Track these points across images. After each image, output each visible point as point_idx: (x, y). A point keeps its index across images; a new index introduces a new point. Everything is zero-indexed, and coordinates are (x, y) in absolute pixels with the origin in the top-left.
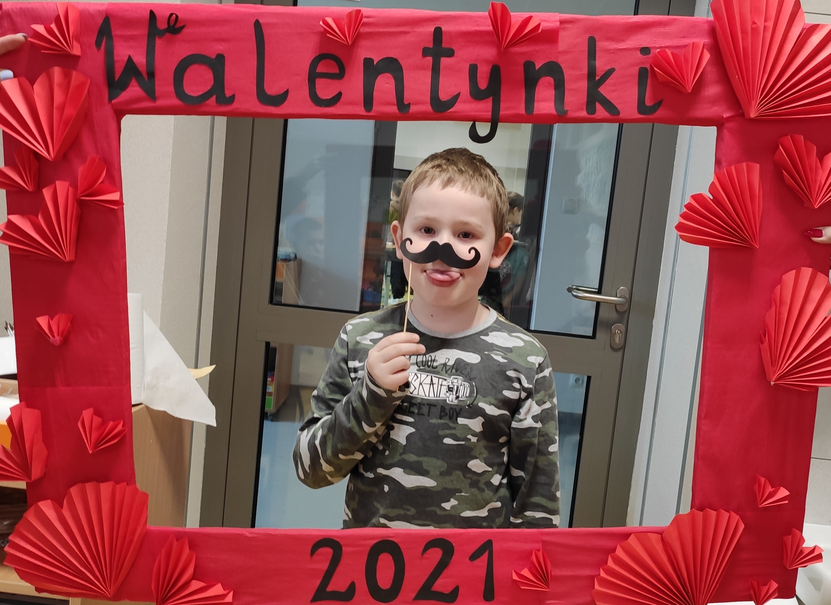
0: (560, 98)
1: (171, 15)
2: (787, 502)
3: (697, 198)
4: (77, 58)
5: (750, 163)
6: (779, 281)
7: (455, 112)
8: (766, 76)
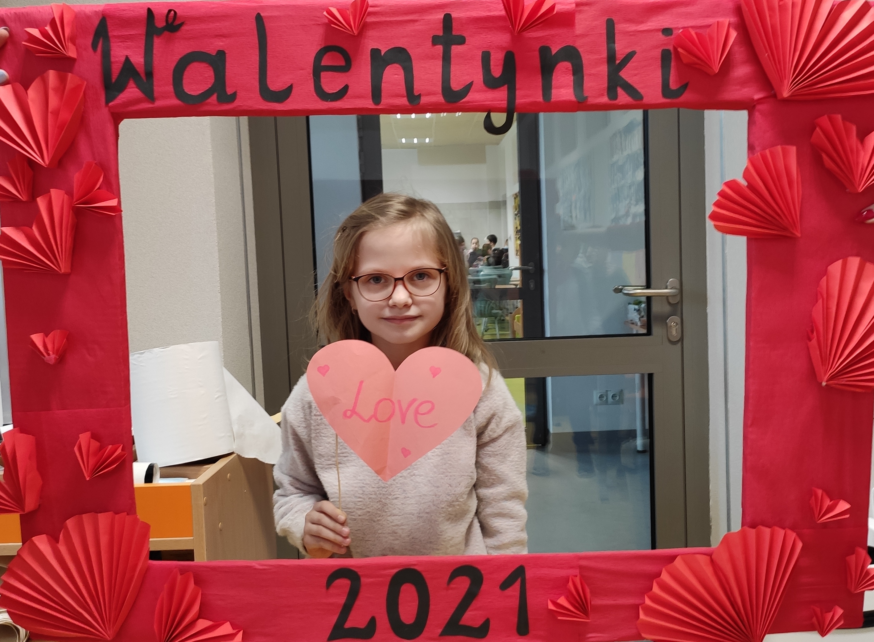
0: (579, 84)
1: (170, 11)
2: (848, 516)
3: (732, 185)
4: (73, 60)
5: (784, 146)
6: (825, 272)
7: (468, 102)
8: (798, 53)
